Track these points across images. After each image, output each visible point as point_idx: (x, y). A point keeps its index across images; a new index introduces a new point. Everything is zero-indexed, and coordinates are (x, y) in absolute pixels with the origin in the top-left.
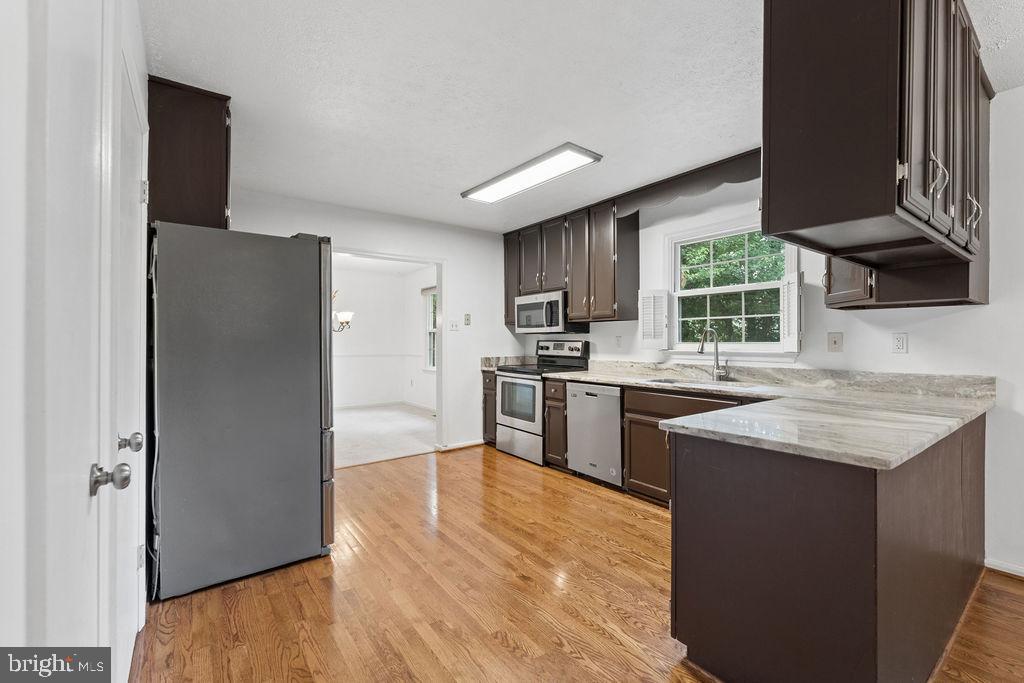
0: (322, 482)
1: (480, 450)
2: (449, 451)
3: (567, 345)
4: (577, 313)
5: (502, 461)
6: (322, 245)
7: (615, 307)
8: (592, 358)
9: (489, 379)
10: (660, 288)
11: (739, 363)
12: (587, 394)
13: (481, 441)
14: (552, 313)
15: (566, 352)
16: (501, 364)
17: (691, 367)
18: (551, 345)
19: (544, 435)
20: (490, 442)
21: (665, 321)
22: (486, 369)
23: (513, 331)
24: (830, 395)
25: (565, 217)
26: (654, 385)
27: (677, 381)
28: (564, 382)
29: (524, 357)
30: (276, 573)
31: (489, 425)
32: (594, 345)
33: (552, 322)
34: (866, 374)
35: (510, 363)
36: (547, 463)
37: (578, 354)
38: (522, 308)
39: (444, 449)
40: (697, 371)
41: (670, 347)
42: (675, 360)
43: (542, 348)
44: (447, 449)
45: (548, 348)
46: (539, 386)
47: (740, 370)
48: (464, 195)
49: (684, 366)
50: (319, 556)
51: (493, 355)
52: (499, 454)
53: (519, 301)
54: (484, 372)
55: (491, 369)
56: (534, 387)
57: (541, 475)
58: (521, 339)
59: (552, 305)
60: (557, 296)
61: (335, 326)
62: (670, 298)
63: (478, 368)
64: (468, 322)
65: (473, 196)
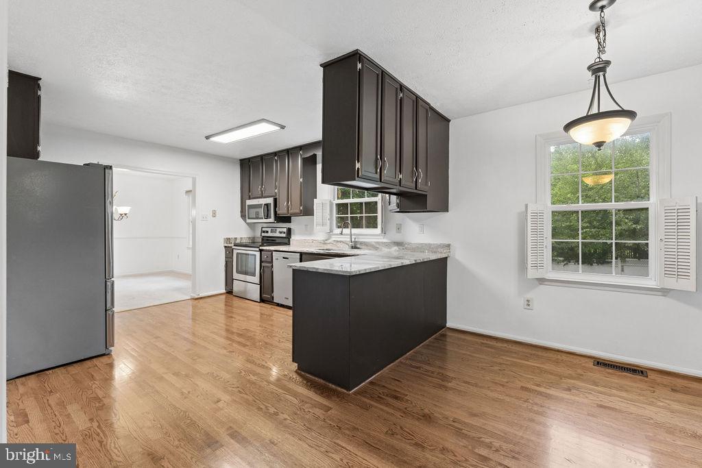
0: (106, 311)
1: (224, 297)
2: (201, 298)
3: (278, 230)
4: (282, 211)
5: (236, 302)
6: (106, 170)
7: (301, 208)
8: (293, 238)
9: (229, 251)
10: (327, 198)
11: (361, 239)
12: (284, 258)
13: (224, 291)
14: (268, 210)
15: (277, 234)
16: (238, 241)
17: (340, 242)
18: (269, 230)
19: (260, 284)
20: (230, 292)
21: (329, 217)
22: (226, 245)
23: (245, 221)
24: (396, 254)
25: (275, 154)
26: (322, 252)
27: (332, 250)
28: (272, 251)
29: (254, 238)
30: (74, 365)
31: (229, 280)
32: (294, 230)
33: (268, 216)
34: (409, 244)
35: (244, 241)
36: (262, 300)
37: (284, 235)
38: (251, 207)
39: (197, 297)
40: (343, 244)
41: (331, 231)
42: (334, 238)
43: (264, 232)
44: (199, 297)
45: (267, 232)
46: (258, 254)
47: (361, 243)
48: (207, 138)
49: (338, 241)
50: (104, 355)
51: (232, 236)
52: (235, 298)
53: (249, 202)
54: (225, 247)
55: (230, 245)
56: (255, 255)
57: (259, 307)
58: (252, 226)
59: (267, 205)
60: (270, 201)
61: (116, 216)
62: (331, 204)
63: (222, 245)
64: (214, 214)
65: (214, 139)
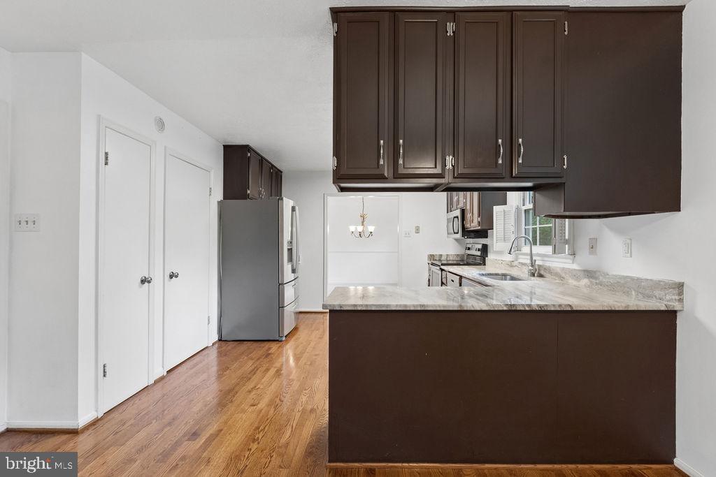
0: (279, 307)
3: (476, 246)
6: (279, 201)
7: (479, 220)
12: (452, 280)
15: (475, 252)
16: (444, 259)
18: (471, 246)
22: (430, 261)
28: (447, 272)
29: (463, 255)
32: (492, 247)
34: (606, 275)
35: (451, 259)
37: (479, 253)
38: (448, 221)
45: (469, 248)
46: (440, 274)
47: (546, 269)
50: (278, 340)
51: (436, 252)
53: (448, 216)
60: (458, 213)
63: (425, 262)
64: (417, 230)
